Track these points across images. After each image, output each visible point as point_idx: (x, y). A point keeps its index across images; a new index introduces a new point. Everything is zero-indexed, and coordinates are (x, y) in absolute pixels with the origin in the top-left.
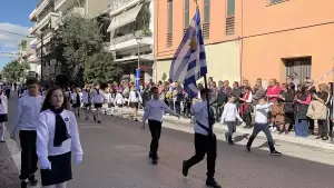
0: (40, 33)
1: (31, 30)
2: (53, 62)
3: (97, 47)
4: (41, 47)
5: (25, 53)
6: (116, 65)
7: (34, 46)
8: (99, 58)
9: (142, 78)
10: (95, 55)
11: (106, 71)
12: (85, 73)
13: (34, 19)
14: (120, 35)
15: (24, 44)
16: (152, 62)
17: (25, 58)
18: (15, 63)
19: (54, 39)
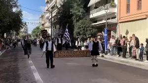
0: (51, 10)
1: (46, 8)
2: (58, 26)
3: (82, 16)
4: (51, 18)
5: (43, 22)
6: (93, 27)
7: (48, 18)
8: (83, 23)
9: (109, 35)
10: (81, 21)
11: (87, 31)
12: (74, 32)
13: (48, 2)
14: (96, 8)
15: (42, 17)
16: (116, 24)
17: (43, 25)
18: (38, 28)
19: (58, 13)
